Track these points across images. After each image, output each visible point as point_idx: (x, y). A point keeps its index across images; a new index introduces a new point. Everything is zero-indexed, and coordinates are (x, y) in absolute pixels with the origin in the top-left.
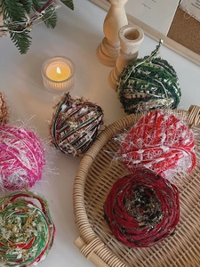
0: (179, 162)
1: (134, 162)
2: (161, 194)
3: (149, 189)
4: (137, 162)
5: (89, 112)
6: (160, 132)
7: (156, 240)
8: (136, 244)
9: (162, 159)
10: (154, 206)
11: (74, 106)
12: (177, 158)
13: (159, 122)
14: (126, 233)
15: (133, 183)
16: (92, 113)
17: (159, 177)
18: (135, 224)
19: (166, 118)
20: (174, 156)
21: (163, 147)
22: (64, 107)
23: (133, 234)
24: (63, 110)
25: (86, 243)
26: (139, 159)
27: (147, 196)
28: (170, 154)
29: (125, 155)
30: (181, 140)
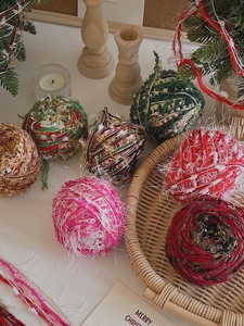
0: (237, 179)
1: (188, 191)
2: (228, 219)
3: (213, 216)
4: (191, 190)
5: (128, 135)
6: (210, 151)
7: (235, 271)
8: (214, 280)
9: (220, 180)
10: (224, 233)
11: (112, 127)
12: (234, 176)
13: (206, 141)
14: (201, 270)
15: (194, 214)
16: (131, 136)
17: (220, 201)
18: (210, 257)
19: (211, 135)
20: (231, 174)
21: (218, 167)
22: (101, 127)
23: (209, 270)
24: (99, 131)
25: (158, 292)
26: (192, 186)
27: (213, 224)
28: (227, 173)
29: (175, 186)
30: (235, 155)
